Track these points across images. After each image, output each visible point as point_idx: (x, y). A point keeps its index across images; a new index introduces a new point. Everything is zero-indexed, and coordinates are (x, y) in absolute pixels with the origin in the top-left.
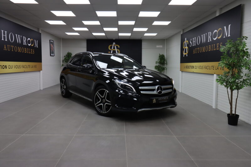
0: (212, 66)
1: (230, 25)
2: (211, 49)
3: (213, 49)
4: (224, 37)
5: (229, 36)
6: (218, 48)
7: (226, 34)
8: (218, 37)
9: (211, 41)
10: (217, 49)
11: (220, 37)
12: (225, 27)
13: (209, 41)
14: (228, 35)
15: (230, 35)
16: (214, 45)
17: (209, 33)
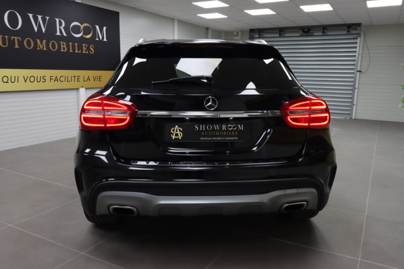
0: (75, 77)
1: (105, 28)
2: (68, 49)
3: (74, 49)
4: (97, 39)
5: (105, 40)
6: (86, 51)
7: (101, 38)
8: (83, 34)
9: (65, 34)
10: (84, 52)
11: (89, 36)
12: (97, 27)
13: (58, 33)
14: (103, 38)
15: (107, 39)
16: (76, 44)
17: (57, 20)
